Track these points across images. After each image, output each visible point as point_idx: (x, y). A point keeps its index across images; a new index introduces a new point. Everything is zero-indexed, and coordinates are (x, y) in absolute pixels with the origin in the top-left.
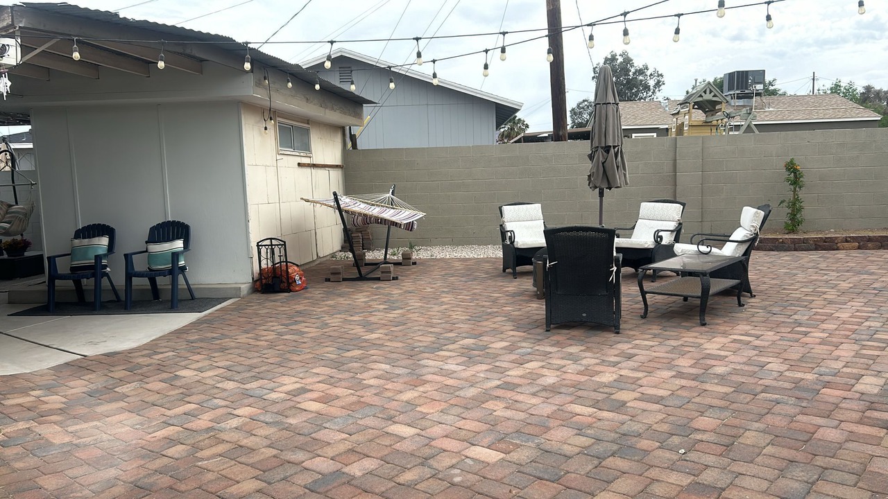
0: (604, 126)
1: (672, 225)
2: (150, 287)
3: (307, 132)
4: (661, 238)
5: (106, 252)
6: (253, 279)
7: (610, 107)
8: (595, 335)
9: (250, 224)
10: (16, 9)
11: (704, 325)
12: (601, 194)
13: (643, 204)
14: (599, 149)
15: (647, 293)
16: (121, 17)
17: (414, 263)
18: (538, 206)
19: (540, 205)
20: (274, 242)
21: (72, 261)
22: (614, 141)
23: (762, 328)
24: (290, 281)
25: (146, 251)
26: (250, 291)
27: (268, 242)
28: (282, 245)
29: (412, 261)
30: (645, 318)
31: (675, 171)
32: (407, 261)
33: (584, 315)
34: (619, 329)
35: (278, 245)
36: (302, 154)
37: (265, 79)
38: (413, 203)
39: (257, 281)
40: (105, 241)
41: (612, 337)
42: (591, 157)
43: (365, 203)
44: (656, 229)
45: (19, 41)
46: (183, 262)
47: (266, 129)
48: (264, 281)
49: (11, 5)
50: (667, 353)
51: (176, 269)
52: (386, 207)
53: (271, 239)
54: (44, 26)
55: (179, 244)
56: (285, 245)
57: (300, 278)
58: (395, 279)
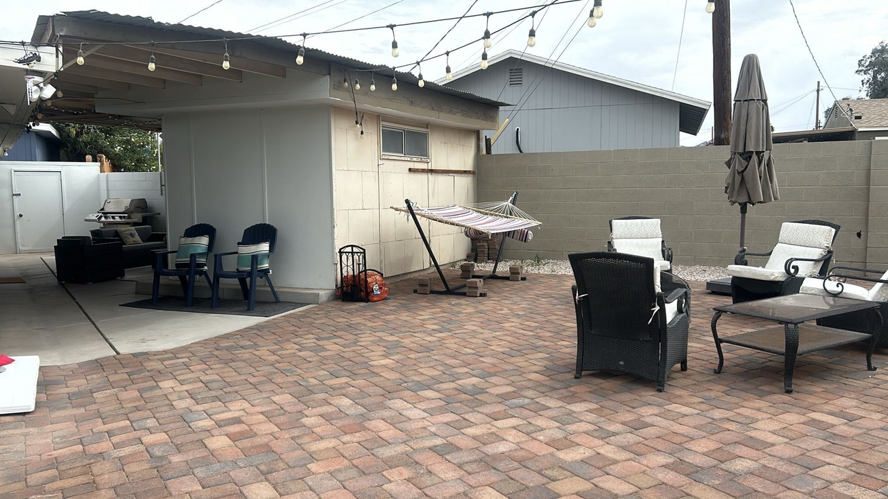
0: (743, 128)
1: (817, 253)
2: (240, 287)
3: (425, 136)
4: (796, 268)
5: (206, 251)
6: (336, 285)
7: (753, 105)
8: (630, 391)
9: (336, 230)
10: (57, 18)
11: (789, 392)
12: (744, 209)
13: (785, 224)
14: (737, 156)
15: (722, 341)
16: (155, 21)
17: (524, 279)
18: (656, 222)
19: (659, 221)
20: (355, 250)
21: (177, 258)
22: (757, 145)
23: (874, 407)
24: (369, 291)
25: (237, 253)
26: (331, 298)
27: (349, 249)
28: (362, 253)
29: (520, 277)
30: (719, 373)
31: (868, 183)
32: (514, 275)
33: (622, 363)
34: (663, 386)
35: (357, 253)
36: (415, 159)
37: (345, 81)
38: (531, 212)
39: (339, 288)
40: (204, 240)
41: (649, 395)
42: (728, 164)
43: (478, 212)
44: (790, 258)
45: (61, 49)
46: (267, 265)
47: (362, 133)
48: (345, 288)
49: (52, 15)
50: (695, 428)
51: (255, 272)
52: (500, 216)
53: (352, 246)
54: (85, 34)
55: (265, 247)
56: (364, 253)
57: (380, 288)
58: (482, 295)
